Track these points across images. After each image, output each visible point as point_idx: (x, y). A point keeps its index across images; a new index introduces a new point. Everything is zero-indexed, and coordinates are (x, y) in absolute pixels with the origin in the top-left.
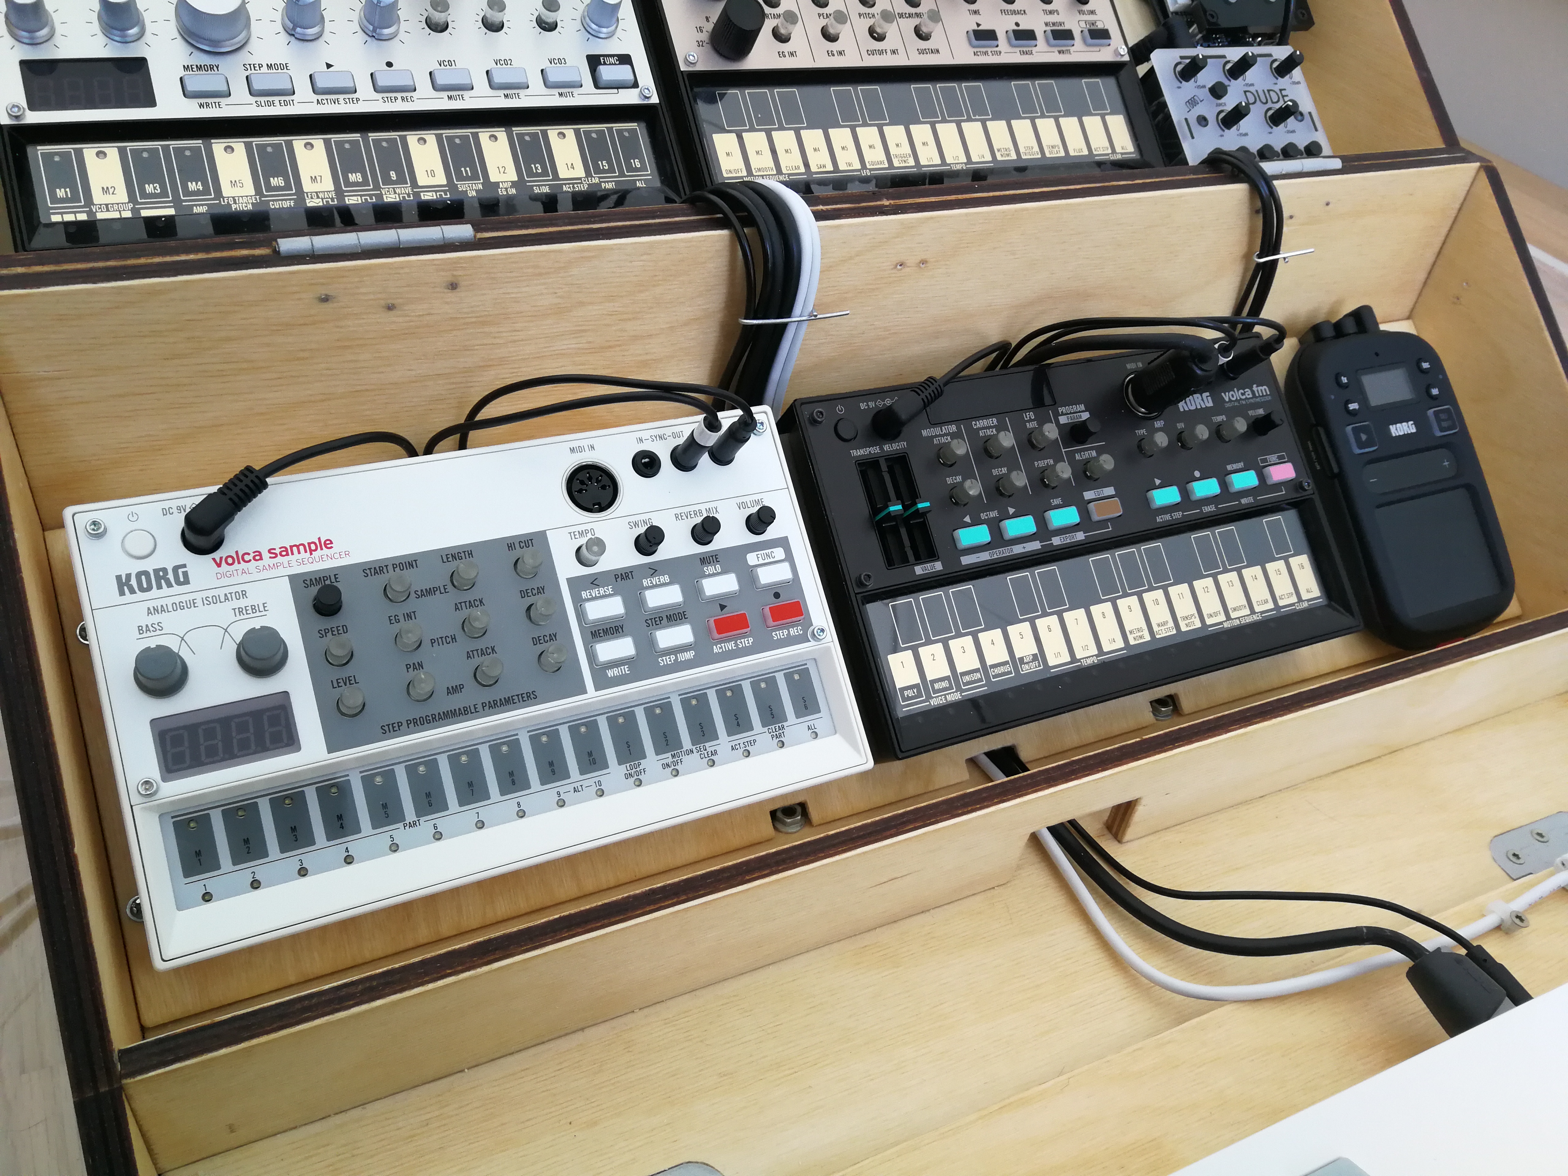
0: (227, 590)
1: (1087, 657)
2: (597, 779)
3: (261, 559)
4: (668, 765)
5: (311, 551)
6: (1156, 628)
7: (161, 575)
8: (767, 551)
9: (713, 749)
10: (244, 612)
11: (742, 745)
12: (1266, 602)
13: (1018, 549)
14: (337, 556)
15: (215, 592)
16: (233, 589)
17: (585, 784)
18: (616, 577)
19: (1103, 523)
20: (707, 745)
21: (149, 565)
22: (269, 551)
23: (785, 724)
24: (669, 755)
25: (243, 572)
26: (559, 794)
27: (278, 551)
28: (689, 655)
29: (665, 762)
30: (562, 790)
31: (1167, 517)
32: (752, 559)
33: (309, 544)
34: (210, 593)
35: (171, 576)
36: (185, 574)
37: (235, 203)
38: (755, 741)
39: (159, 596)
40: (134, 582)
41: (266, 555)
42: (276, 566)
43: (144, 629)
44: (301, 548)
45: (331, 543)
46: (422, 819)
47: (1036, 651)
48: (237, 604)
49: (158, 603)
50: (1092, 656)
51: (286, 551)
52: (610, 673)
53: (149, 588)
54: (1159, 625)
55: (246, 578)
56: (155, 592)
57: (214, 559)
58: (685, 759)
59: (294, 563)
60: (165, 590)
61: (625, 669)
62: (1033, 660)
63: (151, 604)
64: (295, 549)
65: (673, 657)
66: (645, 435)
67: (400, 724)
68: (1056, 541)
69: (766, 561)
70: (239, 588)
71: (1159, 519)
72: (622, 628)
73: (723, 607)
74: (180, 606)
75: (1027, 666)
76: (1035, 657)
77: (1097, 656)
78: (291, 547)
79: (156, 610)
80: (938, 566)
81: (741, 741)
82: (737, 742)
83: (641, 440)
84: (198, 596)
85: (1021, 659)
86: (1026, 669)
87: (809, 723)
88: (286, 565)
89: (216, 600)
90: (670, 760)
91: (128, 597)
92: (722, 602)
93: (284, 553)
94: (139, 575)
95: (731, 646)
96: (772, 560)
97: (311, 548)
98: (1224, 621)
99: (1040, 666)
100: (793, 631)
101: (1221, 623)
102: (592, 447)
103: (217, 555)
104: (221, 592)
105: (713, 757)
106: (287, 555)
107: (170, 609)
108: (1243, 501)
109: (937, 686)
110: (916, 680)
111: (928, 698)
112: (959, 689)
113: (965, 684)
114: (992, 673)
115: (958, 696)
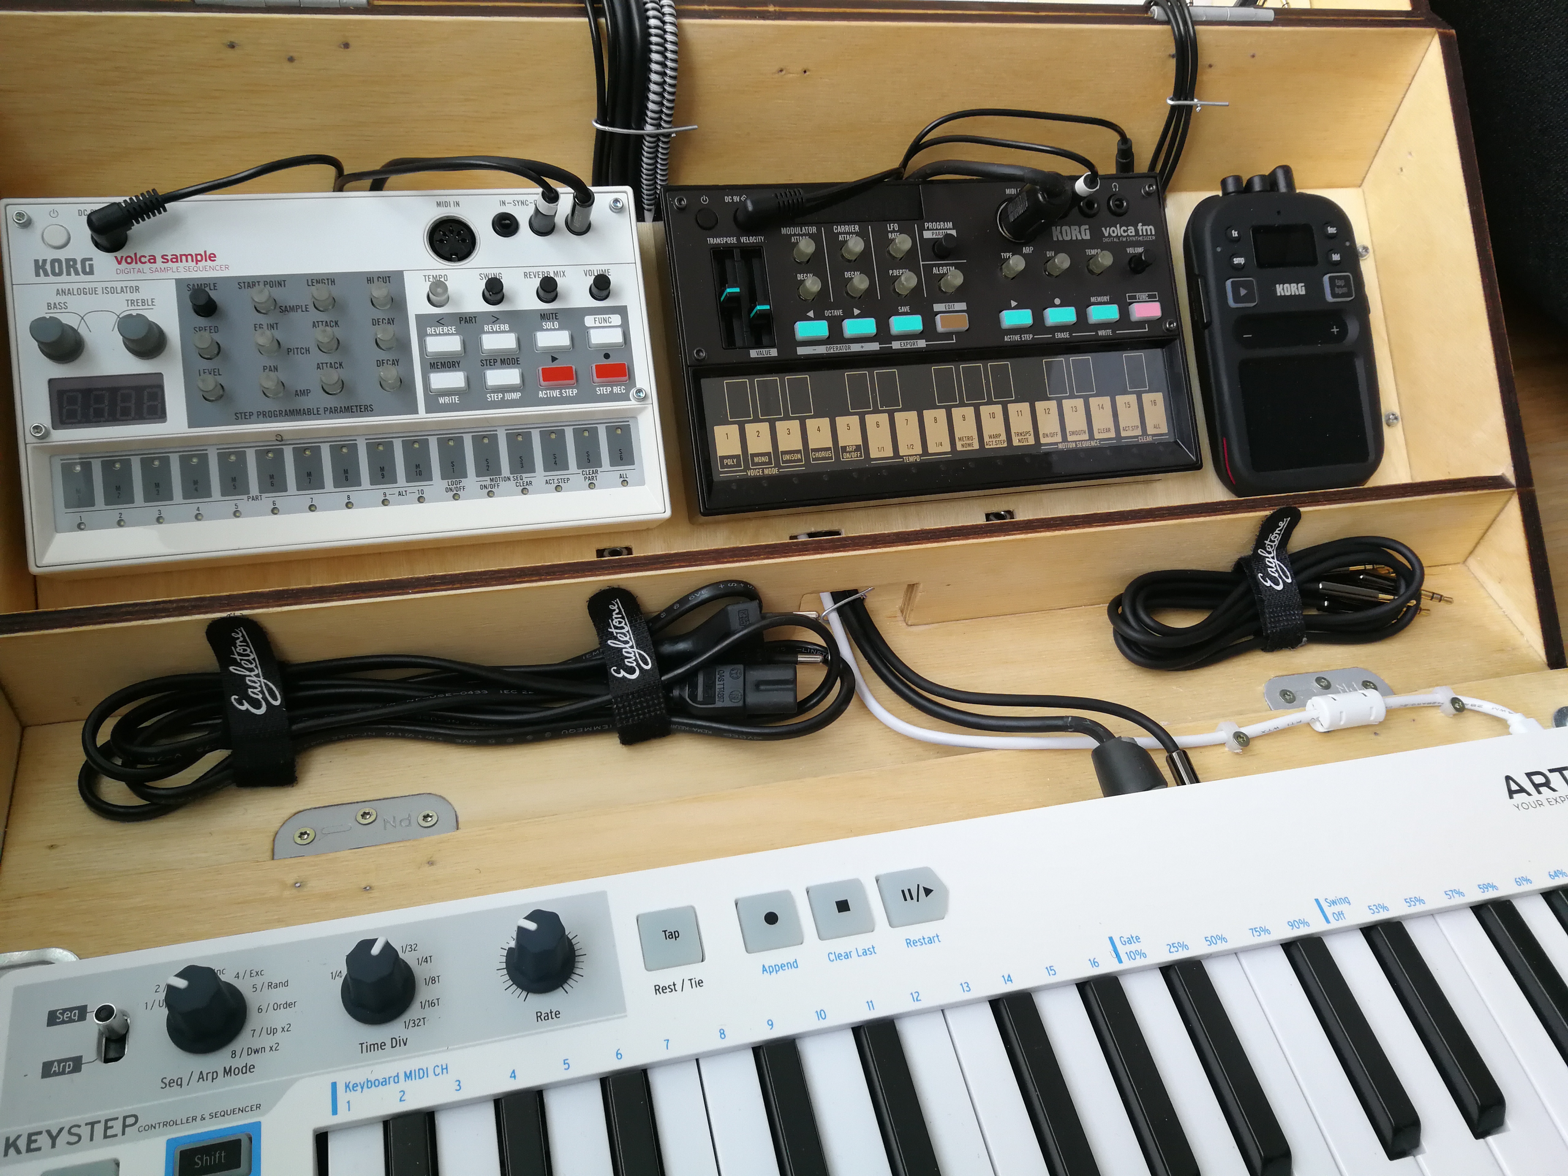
0: (124, 284)
1: (911, 456)
2: (420, 488)
3: (155, 262)
4: (485, 487)
5: (197, 261)
6: (986, 439)
7: (71, 264)
8: (605, 316)
9: (528, 480)
10: (135, 304)
11: (556, 481)
12: (1108, 430)
13: (855, 348)
14: (218, 268)
15: (114, 284)
16: (129, 284)
17: (409, 490)
18: (461, 319)
19: (948, 335)
20: (524, 475)
21: (62, 255)
22: (162, 257)
23: (599, 469)
24: (488, 478)
25: (139, 271)
26: (385, 494)
27: (169, 258)
28: (516, 396)
29: (483, 483)
30: (388, 492)
31: (1017, 338)
32: (589, 321)
33: (196, 255)
34: (109, 285)
35: (79, 266)
36: (91, 266)
38: (568, 479)
39: (67, 280)
40: (48, 267)
41: (159, 259)
42: (166, 270)
43: (52, 306)
44: (189, 257)
45: (215, 257)
46: (264, 495)
47: (860, 442)
48: (130, 296)
49: (66, 287)
50: (916, 455)
51: (176, 259)
52: (441, 400)
53: (60, 274)
54: (990, 437)
55: (140, 276)
56: (64, 278)
57: (116, 257)
58: (502, 484)
59: (181, 269)
60: (73, 277)
61: (456, 399)
62: (856, 450)
63: (60, 287)
64: (184, 258)
65: (500, 395)
66: (508, 199)
67: (251, 414)
68: (896, 345)
69: (603, 325)
70: (134, 284)
71: (1006, 339)
72: (458, 364)
73: (554, 359)
74: (83, 292)
75: (848, 455)
76: (858, 448)
77: (920, 455)
78: (181, 256)
79: (63, 292)
80: (774, 352)
81: (556, 478)
82: (551, 478)
83: (504, 203)
84: (100, 286)
85: (844, 448)
86: (847, 457)
87: (621, 472)
88: (175, 270)
89: (113, 291)
90: (489, 483)
91: (42, 278)
92: (553, 355)
93: (174, 260)
94: (53, 261)
95: (556, 393)
96: (608, 324)
97: (197, 258)
98: (1060, 443)
99: (861, 456)
100: (616, 390)
101: (1056, 444)
102: (458, 204)
103: (119, 254)
104: (119, 285)
105: (527, 487)
106: (177, 261)
107: (75, 293)
108: (1100, 333)
109: (756, 460)
110: (738, 451)
111: (747, 468)
112: (777, 465)
113: (784, 462)
114: (812, 455)
115: (775, 471)
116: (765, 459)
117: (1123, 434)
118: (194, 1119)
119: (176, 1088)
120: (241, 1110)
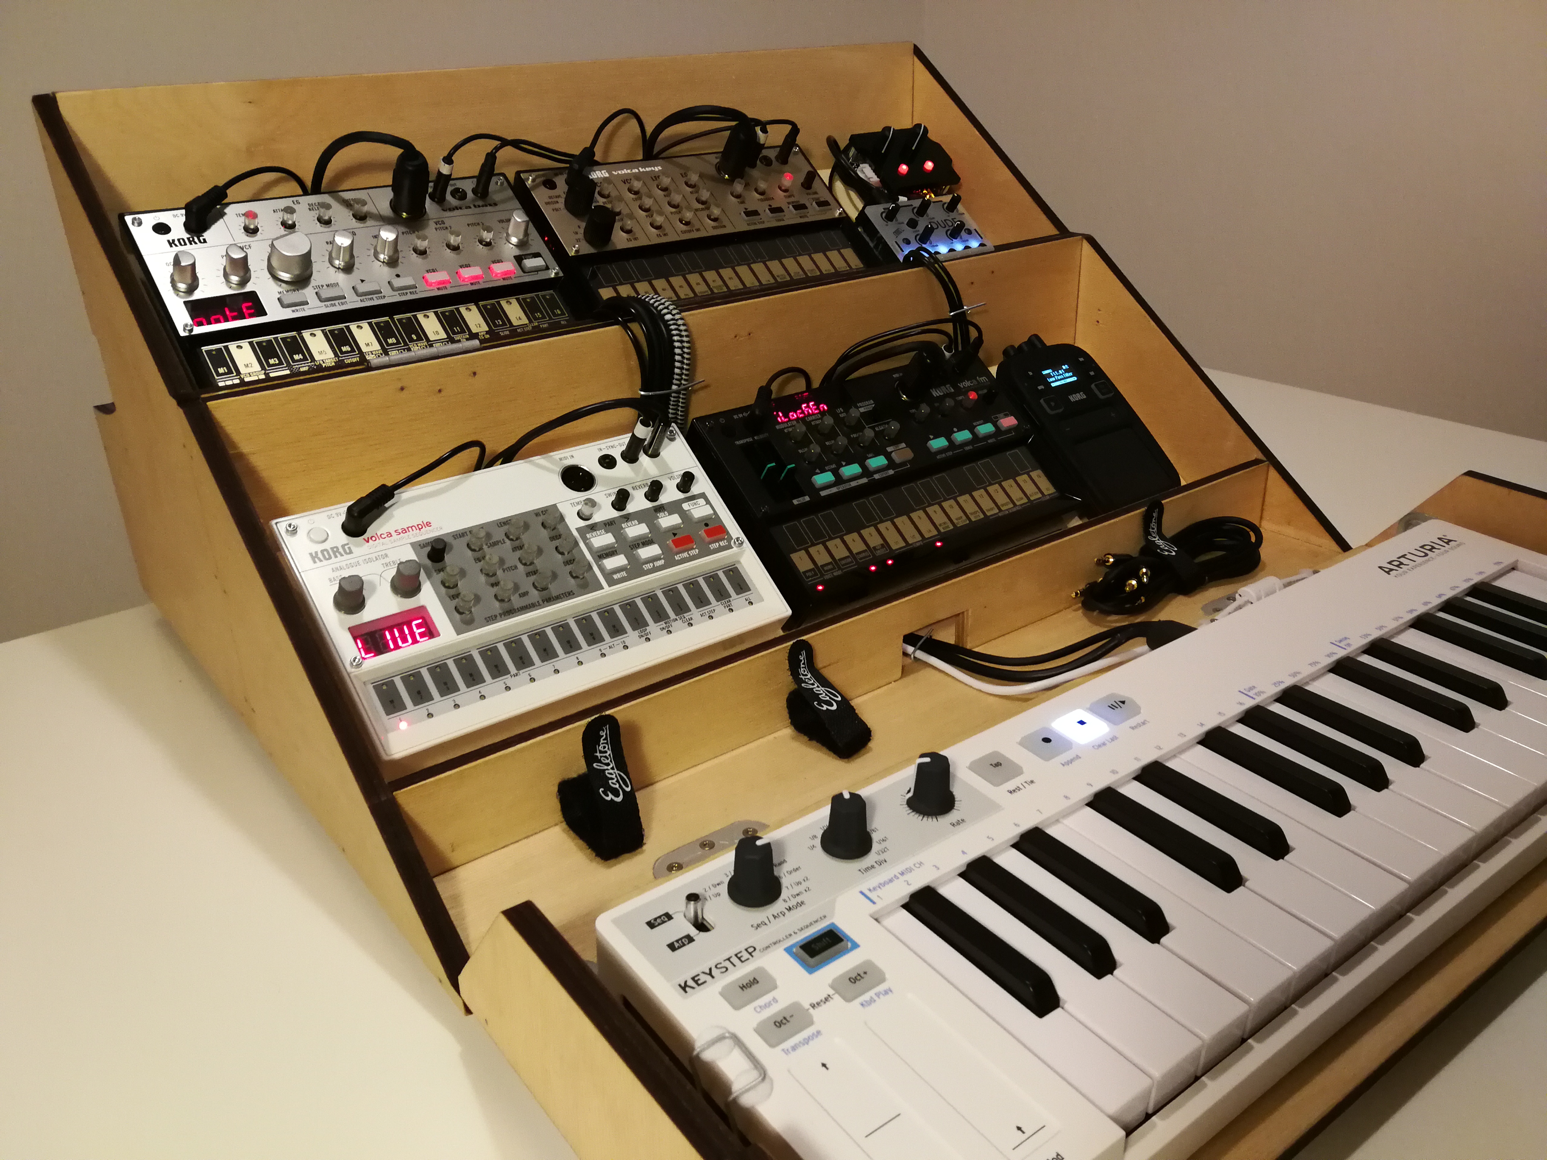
0: (376, 554)
1: (916, 542)
2: (622, 640)
3: (391, 536)
4: (663, 628)
5: (420, 529)
6: (955, 521)
7: (335, 550)
8: (694, 501)
9: (689, 617)
10: (388, 565)
11: (707, 614)
12: (1022, 498)
13: (854, 484)
14: (435, 530)
15: (370, 556)
16: (380, 553)
17: (615, 643)
18: (605, 525)
19: (903, 464)
20: (685, 615)
21: (327, 545)
22: (396, 531)
23: (731, 599)
24: (663, 622)
25: (383, 544)
26: (600, 650)
27: (400, 531)
28: (661, 562)
29: (661, 627)
30: (602, 648)
31: (944, 455)
32: (685, 506)
33: (418, 525)
34: (367, 557)
35: (341, 550)
36: (349, 548)
37: (324, 363)
38: (714, 610)
39: (336, 561)
41: (393, 534)
42: (401, 539)
43: (332, 580)
44: (413, 528)
45: (430, 524)
46: (521, 672)
47: (882, 542)
48: (384, 561)
49: (338, 565)
50: (918, 541)
51: (404, 531)
52: (615, 577)
53: (330, 558)
54: (957, 519)
55: (385, 546)
57: (364, 539)
58: (673, 624)
59: (411, 536)
60: (340, 558)
61: (624, 574)
62: (881, 549)
63: (334, 566)
64: (410, 529)
65: (651, 564)
66: (603, 446)
67: (496, 616)
68: (877, 476)
69: (695, 507)
70: (383, 553)
71: (938, 457)
72: (616, 551)
73: (675, 535)
74: (351, 566)
75: (879, 551)
76: (882, 545)
77: (921, 540)
78: (408, 528)
79: (337, 569)
80: (807, 499)
81: (706, 611)
82: (703, 612)
83: (601, 449)
84: (361, 560)
85: (874, 546)
86: (877, 554)
87: (746, 597)
88: (407, 537)
89: (370, 560)
90: (664, 625)
92: (673, 531)
94: (322, 551)
95: (685, 555)
96: (698, 506)
97: (420, 527)
99: (886, 551)
100: (722, 543)
101: (997, 513)
102: (572, 456)
103: (365, 536)
104: (373, 556)
105: (690, 622)
106: (406, 532)
107: (345, 568)
108: (989, 441)
109: (826, 568)
110: (812, 566)
111: (822, 575)
112: (840, 568)
113: (843, 565)
114: (858, 557)
115: (840, 573)
116: (830, 567)
117: (1032, 498)
118: (790, 935)
119: (764, 927)
120: (816, 921)
